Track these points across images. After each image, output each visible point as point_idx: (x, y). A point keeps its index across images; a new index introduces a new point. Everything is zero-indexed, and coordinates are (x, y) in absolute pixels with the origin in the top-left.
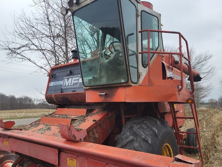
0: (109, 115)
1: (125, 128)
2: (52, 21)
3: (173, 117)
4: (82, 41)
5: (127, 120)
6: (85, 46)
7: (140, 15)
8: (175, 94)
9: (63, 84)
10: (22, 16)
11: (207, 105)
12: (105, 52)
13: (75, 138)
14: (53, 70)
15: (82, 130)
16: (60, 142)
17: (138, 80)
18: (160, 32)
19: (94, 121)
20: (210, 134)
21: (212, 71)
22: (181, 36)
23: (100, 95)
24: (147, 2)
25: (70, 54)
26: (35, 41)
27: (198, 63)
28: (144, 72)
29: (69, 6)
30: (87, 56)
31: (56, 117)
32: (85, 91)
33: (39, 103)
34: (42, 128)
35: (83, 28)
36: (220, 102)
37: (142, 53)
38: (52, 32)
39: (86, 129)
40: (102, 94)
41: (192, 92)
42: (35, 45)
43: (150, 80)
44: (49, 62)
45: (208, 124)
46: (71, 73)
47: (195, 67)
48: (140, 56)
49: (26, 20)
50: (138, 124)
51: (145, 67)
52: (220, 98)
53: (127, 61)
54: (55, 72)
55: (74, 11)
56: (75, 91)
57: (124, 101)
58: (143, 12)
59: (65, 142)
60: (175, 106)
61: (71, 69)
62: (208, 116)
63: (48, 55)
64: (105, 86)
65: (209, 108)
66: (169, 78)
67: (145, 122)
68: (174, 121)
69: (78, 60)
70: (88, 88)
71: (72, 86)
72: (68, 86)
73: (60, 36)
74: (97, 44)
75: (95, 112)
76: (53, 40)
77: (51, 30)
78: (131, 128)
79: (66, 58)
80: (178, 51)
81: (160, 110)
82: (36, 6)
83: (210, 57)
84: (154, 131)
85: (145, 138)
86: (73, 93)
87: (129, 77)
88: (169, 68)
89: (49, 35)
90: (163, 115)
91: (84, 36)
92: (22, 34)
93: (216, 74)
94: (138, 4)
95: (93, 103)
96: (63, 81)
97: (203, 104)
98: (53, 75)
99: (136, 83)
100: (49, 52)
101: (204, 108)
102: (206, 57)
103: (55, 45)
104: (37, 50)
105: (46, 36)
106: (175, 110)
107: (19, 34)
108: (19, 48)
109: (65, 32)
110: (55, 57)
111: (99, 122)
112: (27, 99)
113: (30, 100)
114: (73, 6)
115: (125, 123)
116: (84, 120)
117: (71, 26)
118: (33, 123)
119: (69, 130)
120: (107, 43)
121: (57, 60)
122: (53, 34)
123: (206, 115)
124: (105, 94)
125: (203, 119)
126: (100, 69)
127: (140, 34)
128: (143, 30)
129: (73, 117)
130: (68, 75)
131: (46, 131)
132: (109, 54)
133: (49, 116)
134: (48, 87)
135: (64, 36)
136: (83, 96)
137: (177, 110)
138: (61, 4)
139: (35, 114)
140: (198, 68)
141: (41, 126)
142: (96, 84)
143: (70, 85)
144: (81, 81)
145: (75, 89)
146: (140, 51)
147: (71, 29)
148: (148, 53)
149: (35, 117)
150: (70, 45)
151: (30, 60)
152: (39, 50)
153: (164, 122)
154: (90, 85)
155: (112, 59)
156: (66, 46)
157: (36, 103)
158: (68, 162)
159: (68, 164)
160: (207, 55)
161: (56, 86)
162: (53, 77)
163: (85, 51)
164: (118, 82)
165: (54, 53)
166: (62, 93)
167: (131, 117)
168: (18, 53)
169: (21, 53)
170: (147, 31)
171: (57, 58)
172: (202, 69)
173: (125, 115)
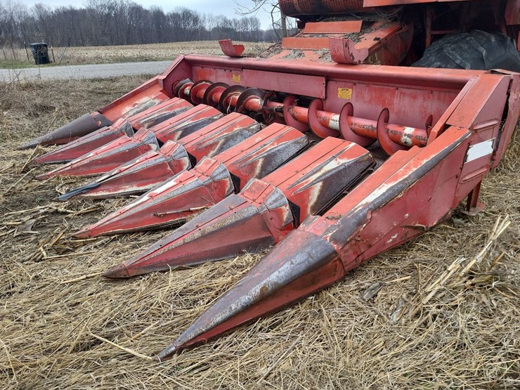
0: (404, 30)
1: (430, 50)
13: (353, 58)
16: (329, 66)
19: (376, 39)
33: (214, 25)
34: (290, 55)
50: (453, 43)
59: (336, 66)
67: (468, 39)
75: (377, 25)
78: (440, 50)
81: (507, 20)
84: (479, 53)
85: (461, 63)
95: (376, 7)
111: (384, 42)
113: (196, 18)
115: (431, 44)
116: (359, 40)
118: (271, 49)
119: (346, 46)
129: (336, 35)
141: (285, 52)
157: (208, 26)
158: (339, 93)
159: (339, 96)
167: (445, 35)
173: (432, 30)
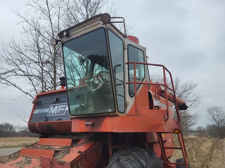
0: (96, 146)
1: (112, 160)
2: (42, 48)
3: (162, 147)
4: (71, 68)
5: (115, 151)
6: (73, 72)
7: (127, 48)
8: (162, 125)
9: (48, 112)
10: (11, 42)
11: (195, 133)
12: (92, 81)
14: (38, 97)
15: (66, 163)
17: (125, 110)
18: (146, 64)
19: (79, 152)
20: (200, 164)
21: (198, 99)
22: (165, 68)
23: (87, 125)
24: (133, 36)
25: (58, 81)
26: (23, 67)
27: (185, 91)
28: (131, 101)
29: (59, 38)
30: (76, 82)
31: (38, 148)
32: (71, 120)
33: (21, 130)
34: (22, 161)
35: (72, 55)
36: (208, 130)
37: (129, 84)
38: (40, 58)
39: (69, 162)
40: (89, 124)
41: (178, 121)
42: (22, 71)
43: (137, 110)
44: (35, 88)
45: (197, 154)
46: (58, 101)
47: (182, 95)
48: (127, 86)
49: (15, 47)
50: (125, 156)
51: (132, 97)
52: (207, 126)
53: (114, 91)
54: (41, 99)
55: (63, 42)
56: (60, 119)
57: (110, 131)
58: (129, 46)
60: (163, 135)
61: (58, 96)
62: (197, 145)
63: (35, 81)
64: (92, 116)
65: (198, 135)
66: (155, 107)
67: (133, 153)
68: (163, 151)
69: (65, 87)
70: (74, 117)
71: (58, 114)
72: (54, 114)
73: (49, 62)
74: (86, 71)
75: (81, 142)
76: (41, 67)
77: (40, 56)
78: (118, 160)
79: (54, 84)
80: (163, 83)
81: (147, 140)
82: (26, 34)
83: (195, 86)
84: (141, 164)
86: (59, 121)
87: (116, 106)
88: (155, 97)
89: (38, 61)
90: (151, 145)
91: (73, 63)
92: (9, 60)
93: (201, 102)
94: (125, 38)
95: (79, 132)
96: (49, 109)
97: (191, 131)
98: (38, 102)
99: (123, 113)
100: (36, 77)
101: (193, 136)
102: (191, 86)
103: (44, 71)
104: (24, 75)
105: (34, 62)
106: (163, 140)
107: (6, 59)
108: (4, 74)
109: (55, 58)
110: (42, 83)
111: (84, 154)
112: (7, 126)
113: (11, 127)
114: (63, 38)
115: (113, 155)
116: (69, 152)
117: (60, 53)
118: (12, 156)
119: (51, 164)
120: (96, 71)
121: (44, 86)
122: (42, 60)
123: (195, 144)
124: (91, 124)
125: (193, 148)
126: (87, 98)
127: (126, 66)
128: (129, 62)
129: (57, 148)
130: (55, 103)
131: (26, 165)
132: (97, 83)
133: (30, 147)
134: (32, 114)
135: (53, 62)
136: (69, 125)
137: (166, 140)
138: (52, 33)
139: (15, 144)
140: (184, 96)
141: (21, 159)
142: (83, 113)
143: (55, 113)
144: (67, 109)
145: (61, 118)
146: (127, 81)
147: (61, 56)
148: (134, 83)
149: (14, 147)
150: (58, 71)
151: (15, 86)
152: (25, 75)
153: (152, 153)
154: (76, 114)
155: (99, 88)
156: (55, 72)
157: (17, 130)
160: (192, 84)
161: (40, 114)
162: (38, 104)
163: (74, 77)
164: (105, 111)
165: (41, 79)
166: (47, 121)
167: (119, 148)
168: (2, 78)
169: (6, 78)
170: (134, 63)
171: (44, 84)
172: (188, 97)
173: (112, 145)
